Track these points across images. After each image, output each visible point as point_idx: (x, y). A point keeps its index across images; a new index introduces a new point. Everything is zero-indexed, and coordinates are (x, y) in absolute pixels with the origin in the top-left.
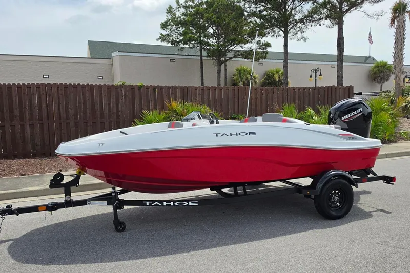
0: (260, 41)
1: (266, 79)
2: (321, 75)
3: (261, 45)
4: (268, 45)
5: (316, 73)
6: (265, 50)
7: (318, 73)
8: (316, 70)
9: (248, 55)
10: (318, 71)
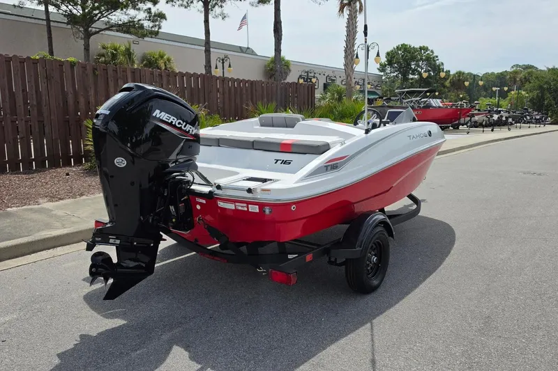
0: (150, 9)
1: (145, 66)
2: (230, 66)
3: (153, 14)
4: (161, 16)
5: (223, 63)
6: (157, 23)
7: (226, 64)
8: (223, 60)
9: (129, 27)
10: (226, 61)
